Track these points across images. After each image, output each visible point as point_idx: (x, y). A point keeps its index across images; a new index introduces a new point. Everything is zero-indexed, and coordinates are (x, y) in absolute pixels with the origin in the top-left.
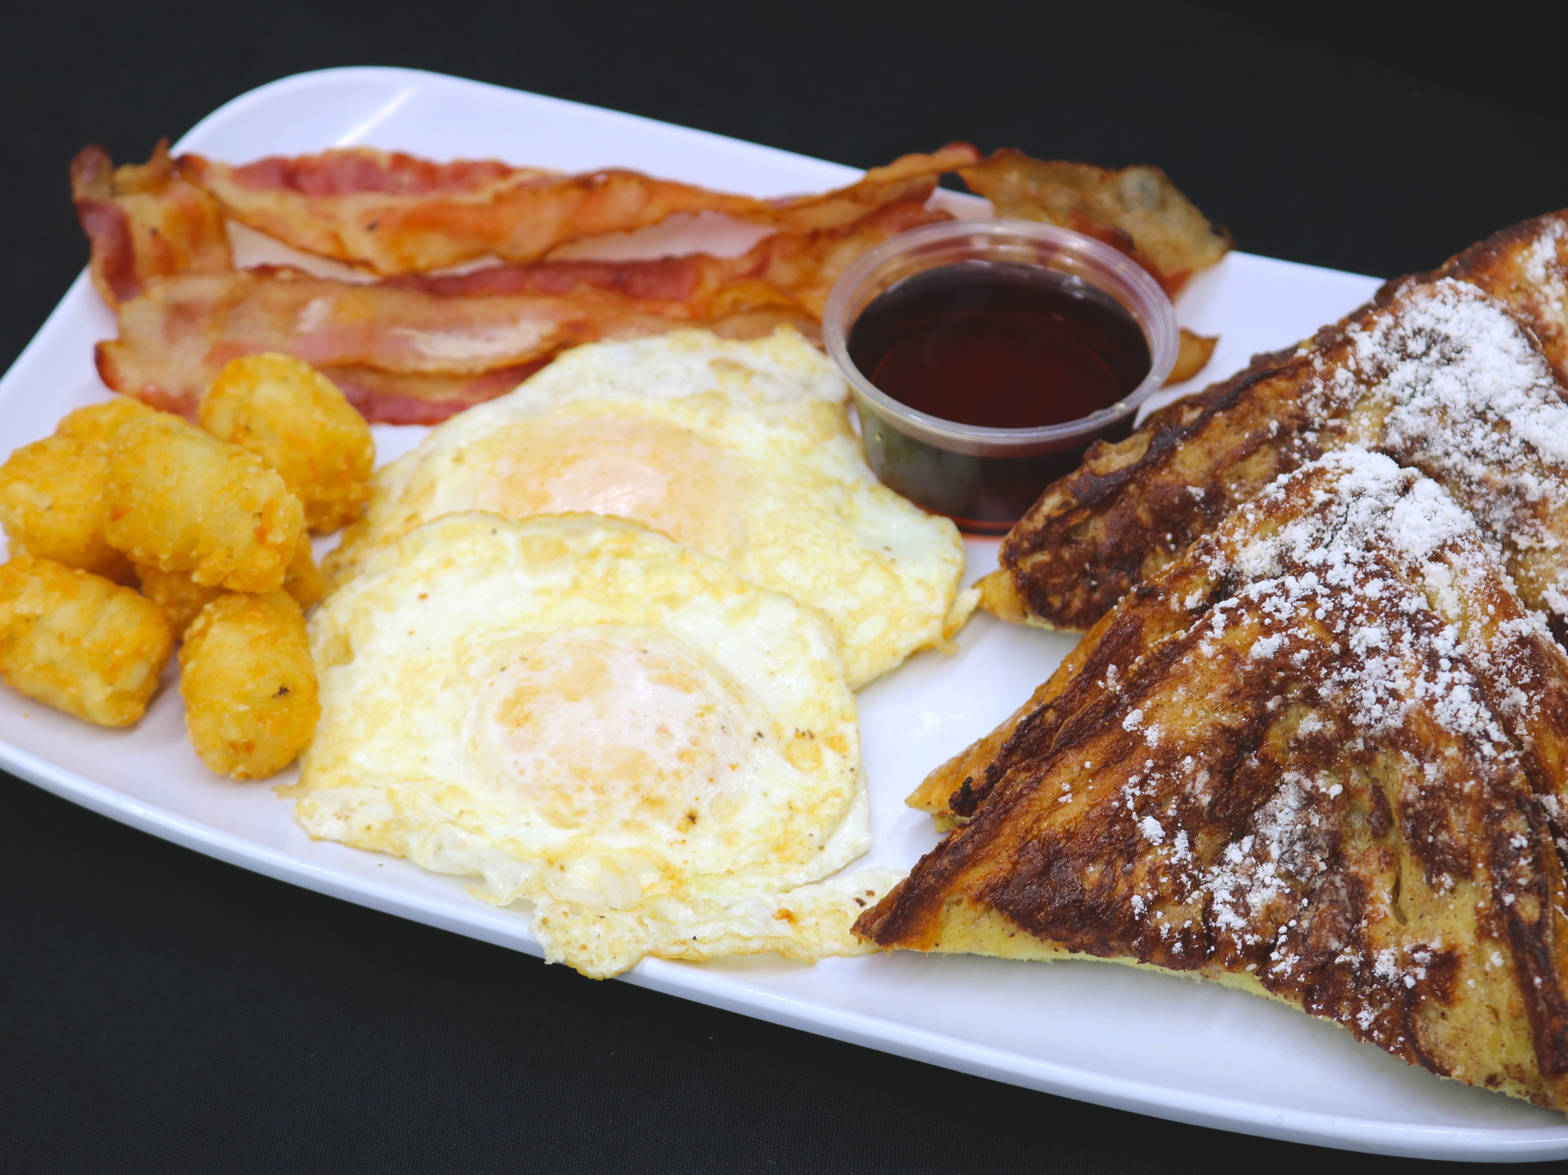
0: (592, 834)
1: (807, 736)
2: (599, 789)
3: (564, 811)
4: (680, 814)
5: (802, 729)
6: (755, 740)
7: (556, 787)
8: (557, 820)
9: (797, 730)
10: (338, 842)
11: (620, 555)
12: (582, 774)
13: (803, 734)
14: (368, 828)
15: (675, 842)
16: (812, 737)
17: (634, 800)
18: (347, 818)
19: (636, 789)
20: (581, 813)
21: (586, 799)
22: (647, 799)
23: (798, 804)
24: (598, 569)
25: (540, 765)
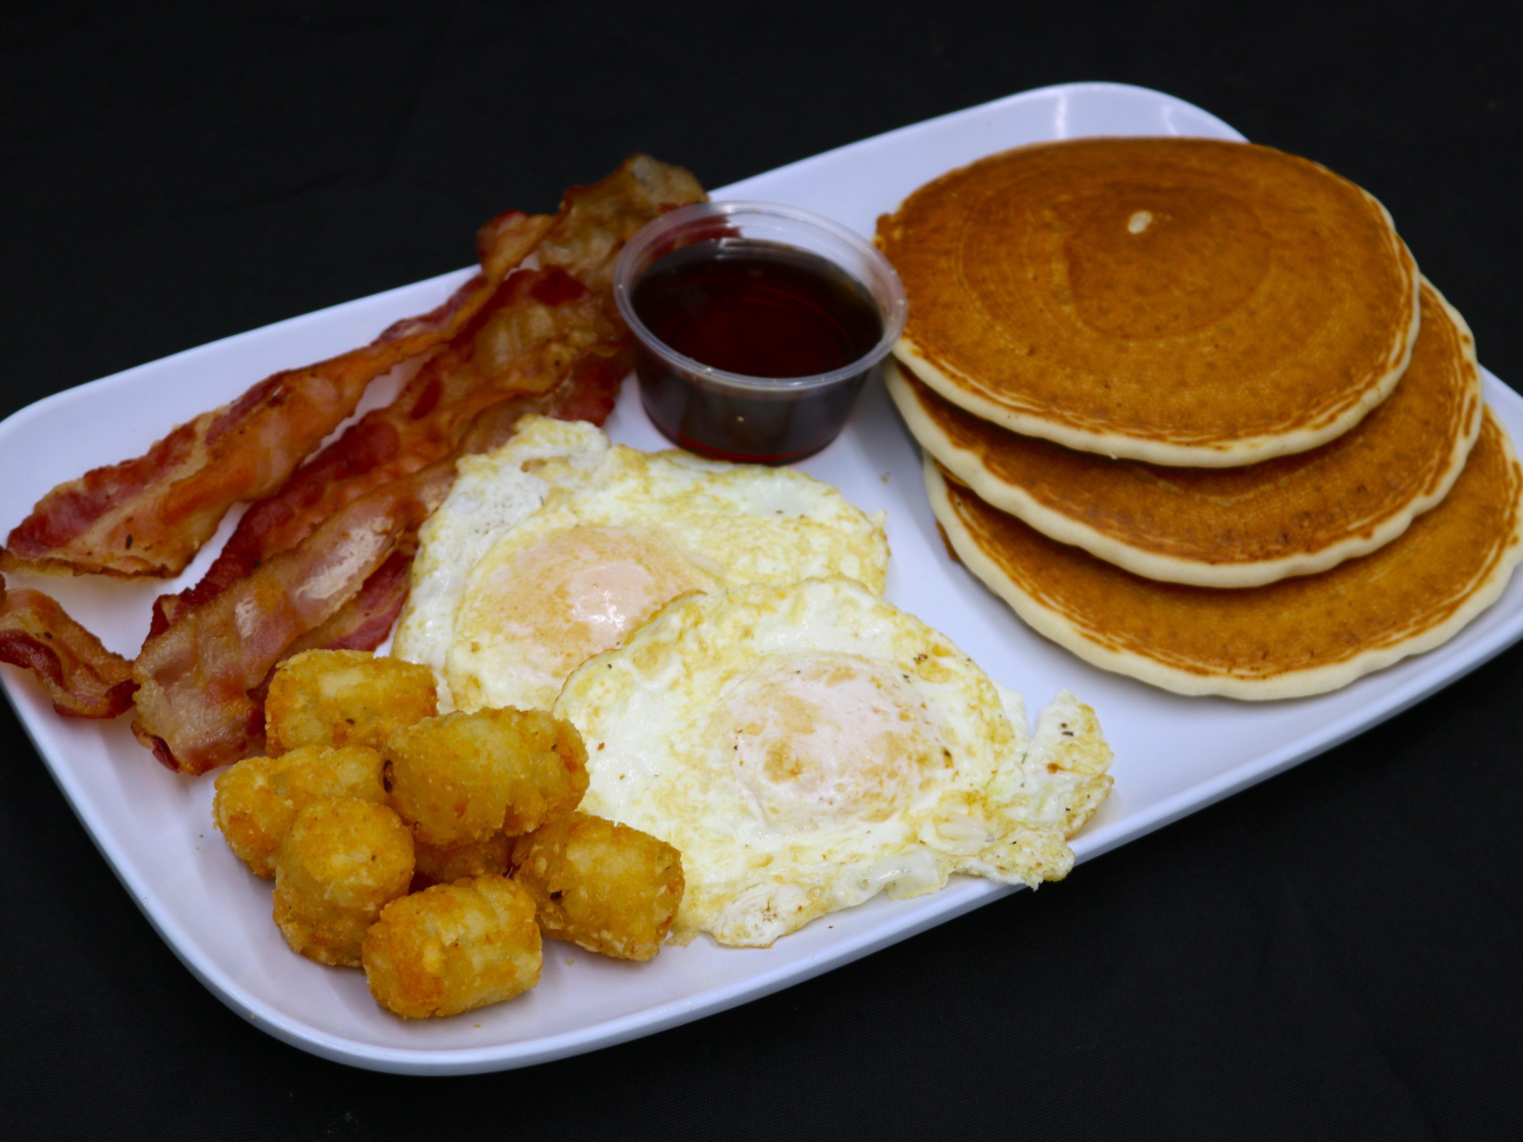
0: (907, 809)
1: (922, 658)
2: (892, 775)
3: (884, 805)
4: (940, 757)
5: (916, 656)
6: (909, 681)
7: (865, 795)
8: (881, 816)
9: (915, 659)
10: (786, 935)
11: (696, 624)
12: (874, 772)
13: (919, 658)
14: (800, 908)
15: (955, 777)
16: (926, 657)
17: (916, 766)
18: (775, 915)
19: (910, 757)
20: (893, 799)
21: (891, 787)
22: (921, 760)
23: (974, 703)
24: (690, 644)
25: (840, 788)
